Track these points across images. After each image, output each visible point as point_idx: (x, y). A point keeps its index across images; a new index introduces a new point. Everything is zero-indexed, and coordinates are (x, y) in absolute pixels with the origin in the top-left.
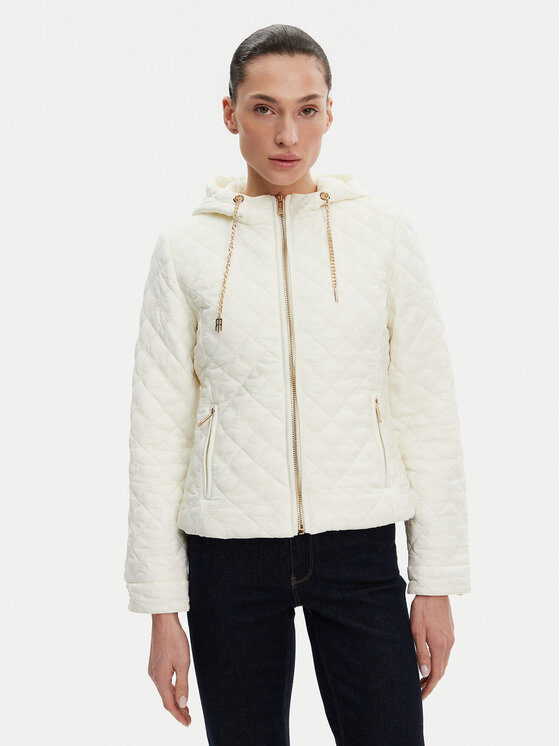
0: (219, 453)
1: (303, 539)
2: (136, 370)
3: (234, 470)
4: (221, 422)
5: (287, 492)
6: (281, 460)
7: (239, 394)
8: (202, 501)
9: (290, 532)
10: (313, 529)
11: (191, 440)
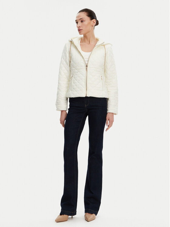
0: (74, 83)
1: (86, 97)
2: (60, 67)
3: (76, 85)
4: (74, 78)
5: (85, 89)
6: (84, 84)
7: (77, 72)
8: (71, 92)
9: (84, 96)
10: (88, 96)
11: (69, 81)
